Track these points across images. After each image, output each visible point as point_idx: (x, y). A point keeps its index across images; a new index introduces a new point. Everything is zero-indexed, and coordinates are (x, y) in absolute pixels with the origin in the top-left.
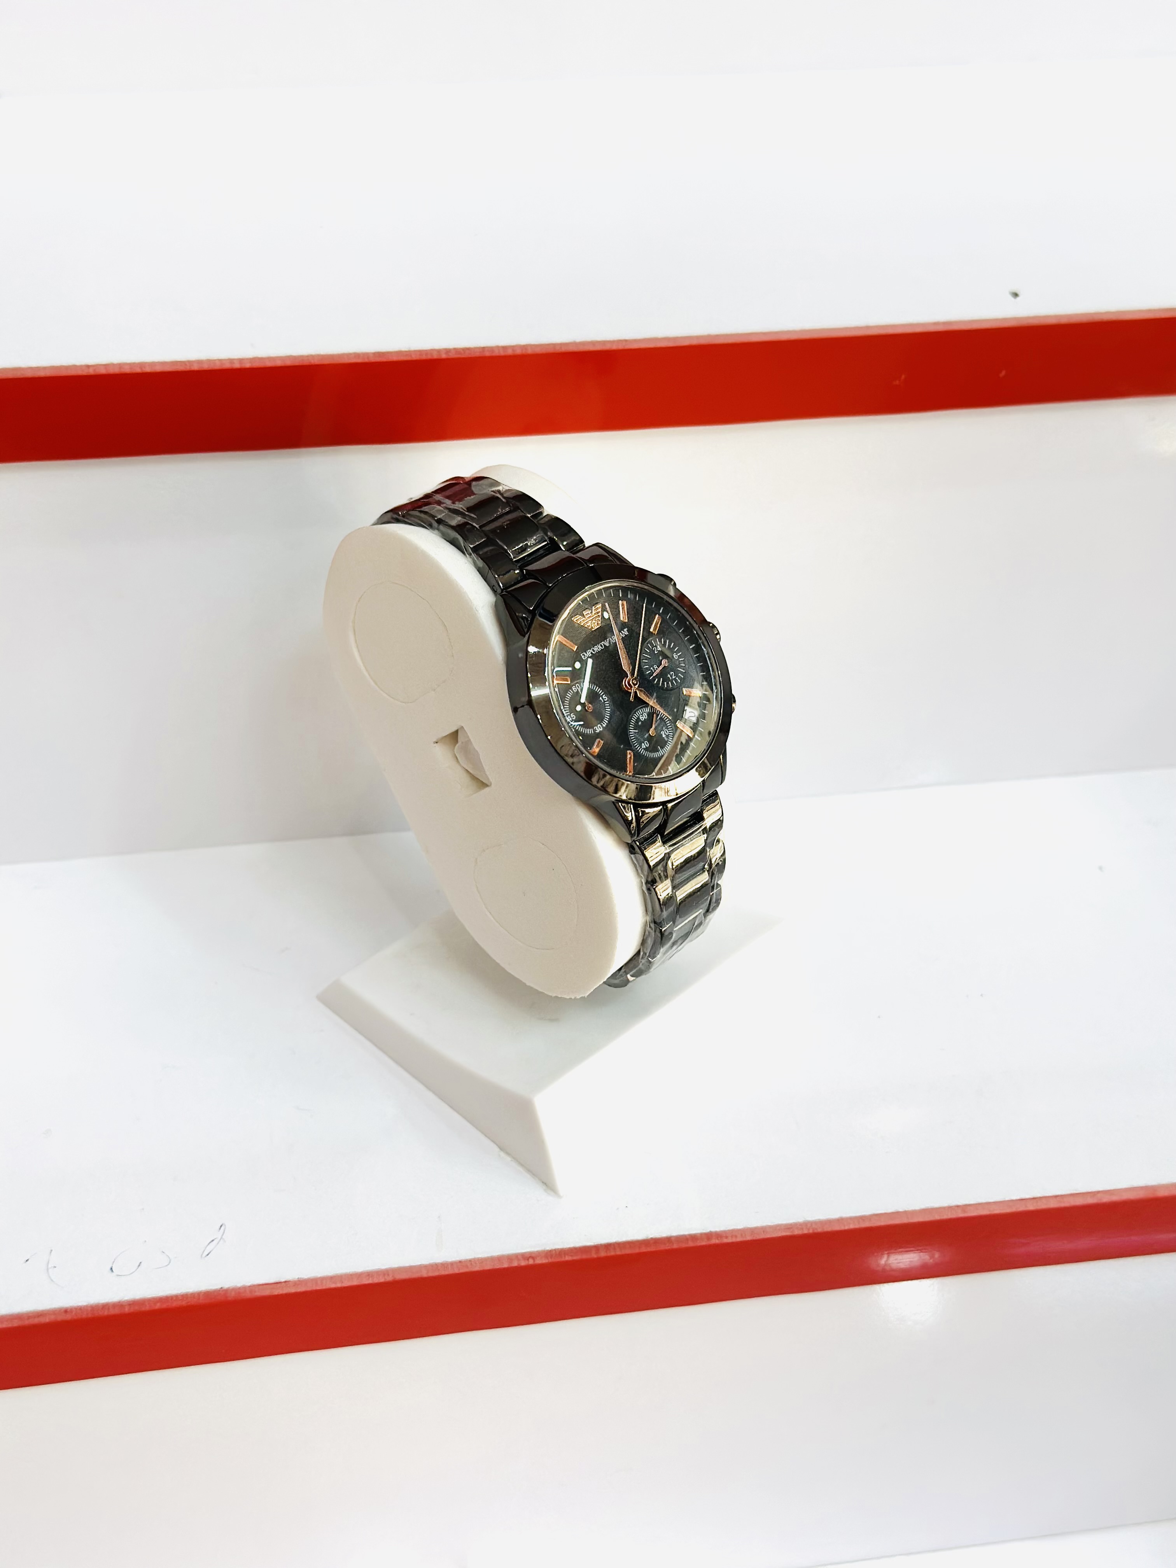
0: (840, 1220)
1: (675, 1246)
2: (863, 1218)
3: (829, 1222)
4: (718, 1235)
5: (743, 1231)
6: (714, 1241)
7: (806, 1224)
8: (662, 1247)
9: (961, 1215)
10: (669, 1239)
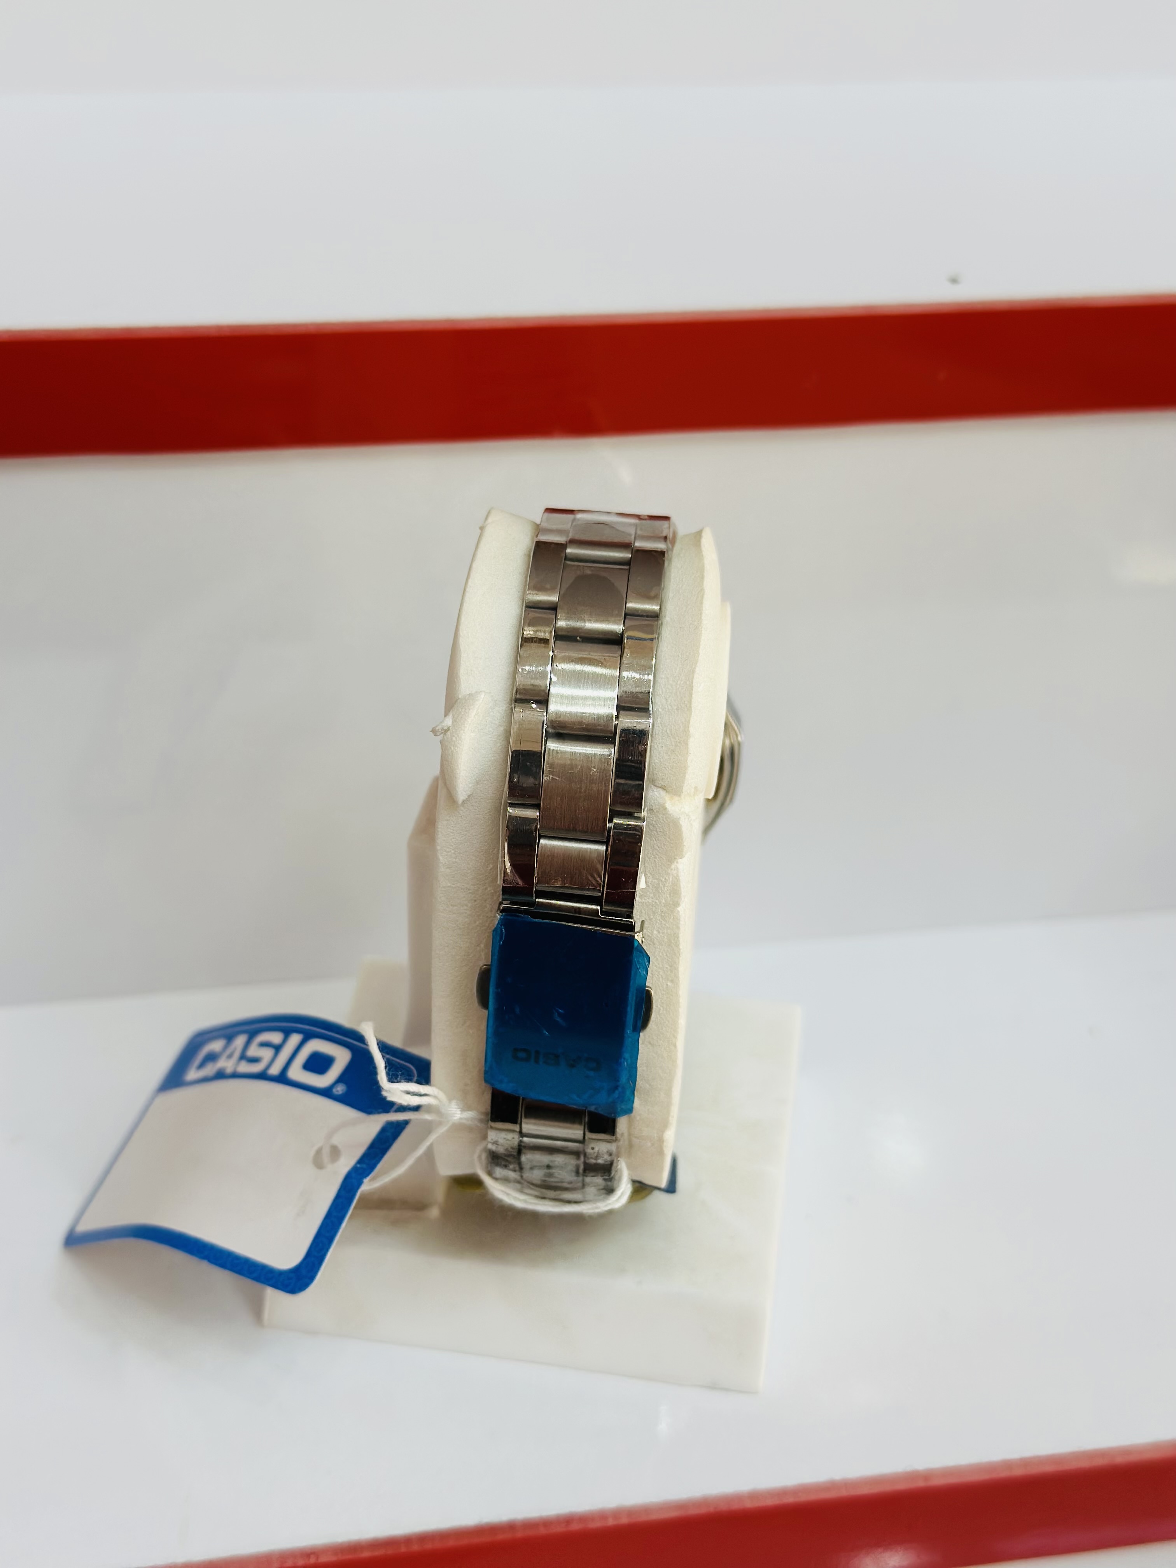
0: (753, 1495)
1: (519, 1534)
2: (784, 1492)
3: (739, 1497)
4: (583, 1518)
5: (617, 1513)
6: (575, 1527)
7: (705, 1502)
8: (500, 1537)
9: (921, 1484)
10: (511, 1526)
